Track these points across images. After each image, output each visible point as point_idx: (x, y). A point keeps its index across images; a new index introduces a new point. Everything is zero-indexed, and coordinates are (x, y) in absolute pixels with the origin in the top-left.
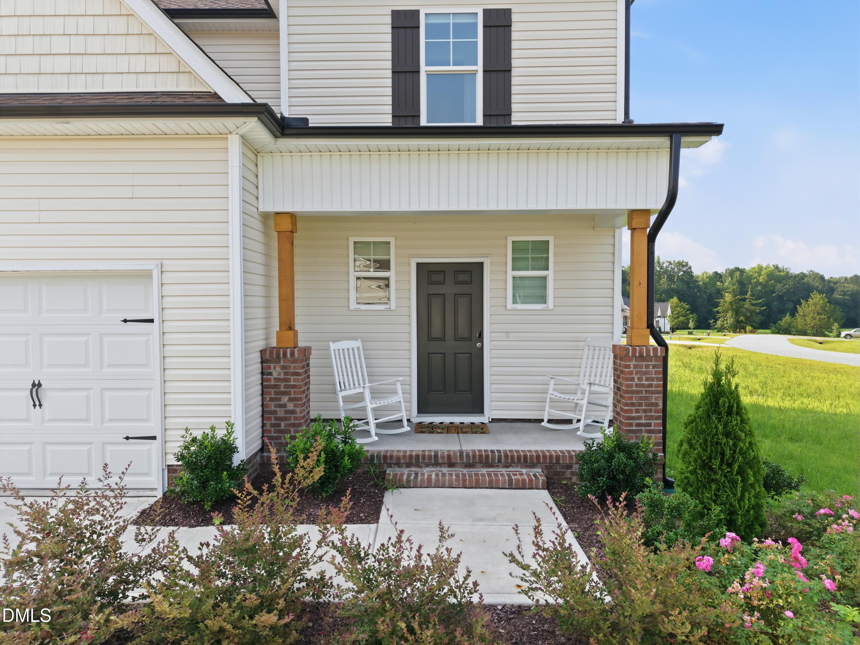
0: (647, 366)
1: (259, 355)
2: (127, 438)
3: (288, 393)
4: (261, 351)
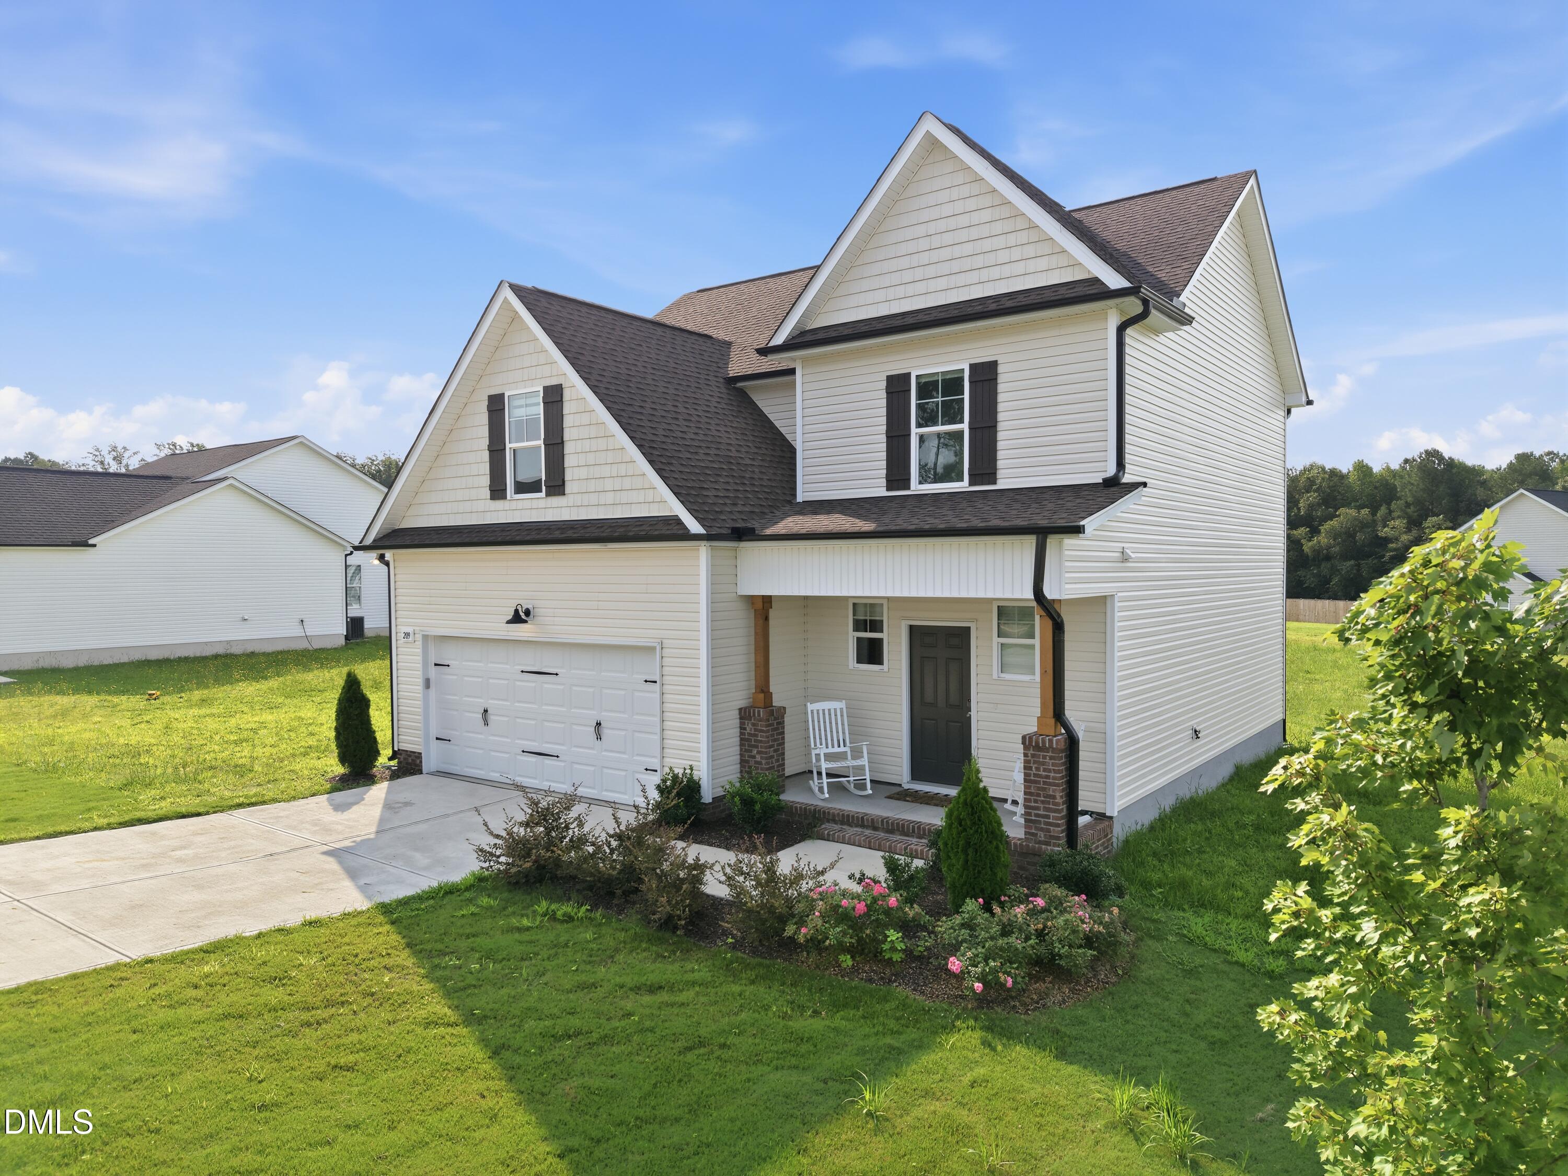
0: (1044, 757)
1: (737, 712)
2: (647, 769)
3: (757, 747)
4: (740, 709)
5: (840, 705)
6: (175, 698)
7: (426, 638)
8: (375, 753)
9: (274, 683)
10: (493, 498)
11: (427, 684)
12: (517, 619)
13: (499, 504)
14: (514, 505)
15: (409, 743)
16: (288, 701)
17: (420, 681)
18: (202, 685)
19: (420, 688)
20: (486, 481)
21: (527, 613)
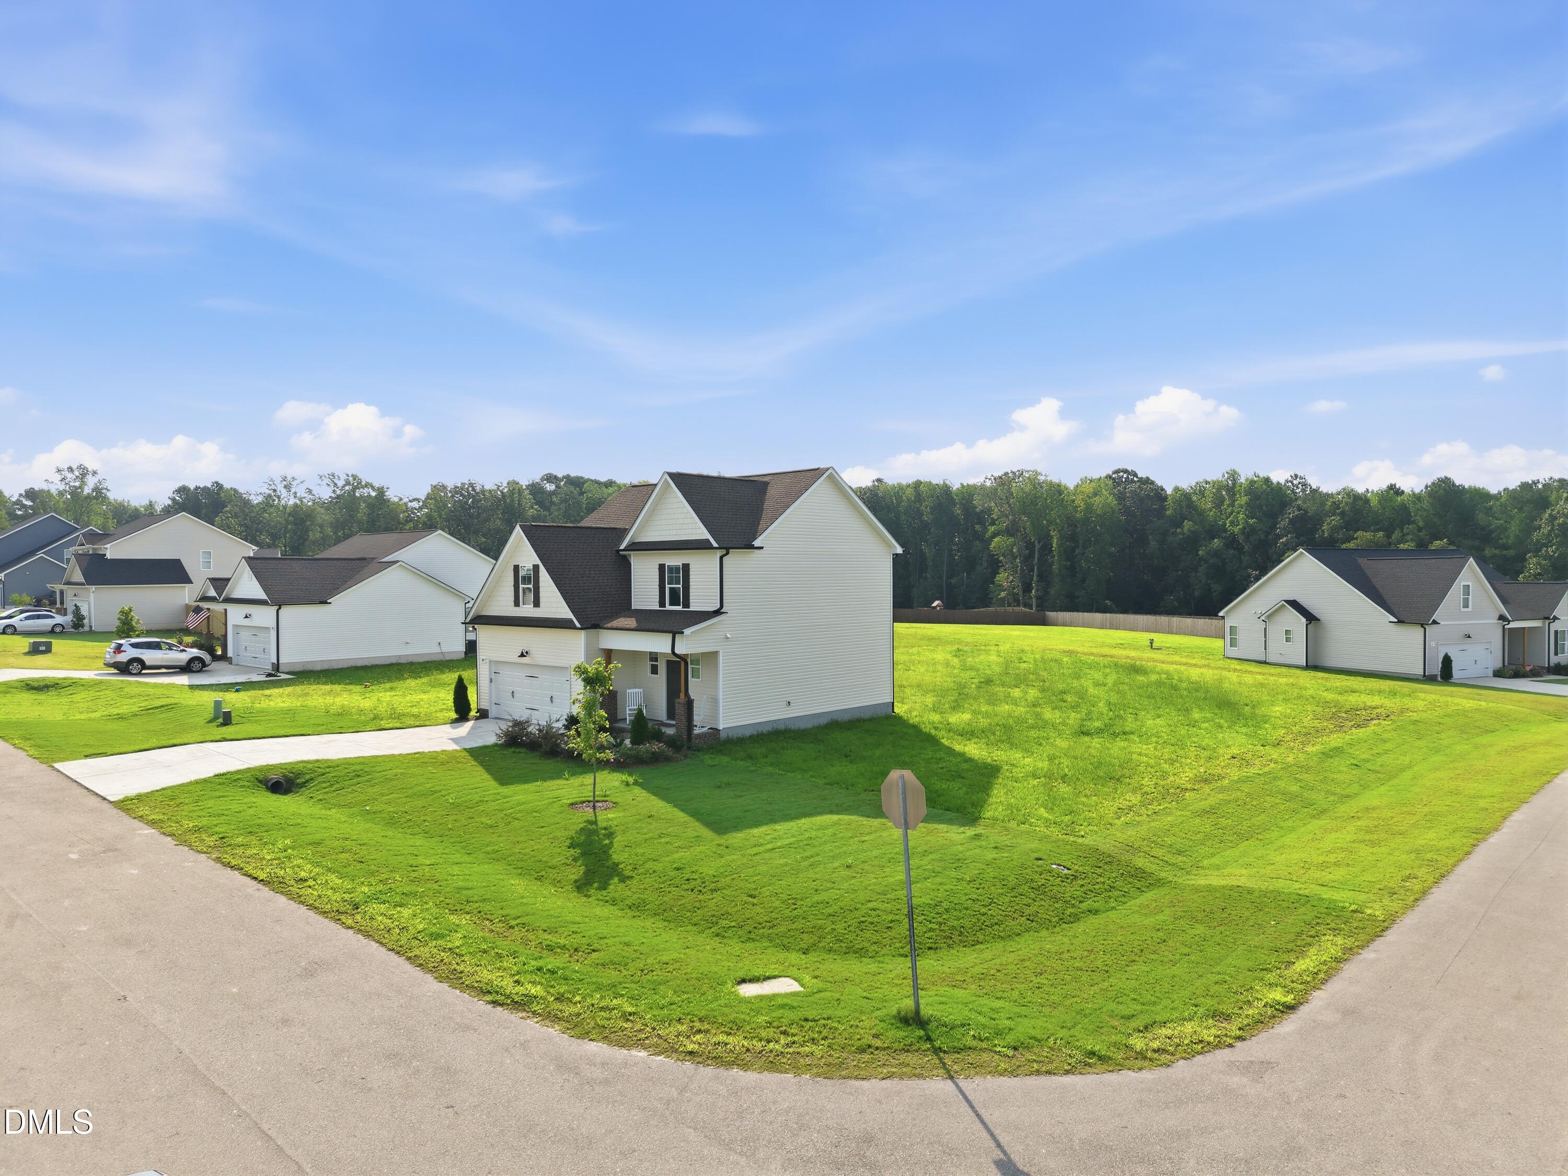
5: (641, 690)
6: (377, 687)
7: (490, 661)
8: (469, 710)
9: (425, 680)
10: (515, 606)
11: (491, 681)
12: (522, 655)
13: (517, 608)
14: (522, 609)
15: (484, 705)
16: (433, 689)
17: (488, 680)
18: (390, 680)
19: (488, 682)
20: (512, 599)
21: (527, 653)
